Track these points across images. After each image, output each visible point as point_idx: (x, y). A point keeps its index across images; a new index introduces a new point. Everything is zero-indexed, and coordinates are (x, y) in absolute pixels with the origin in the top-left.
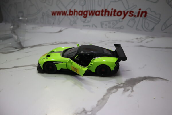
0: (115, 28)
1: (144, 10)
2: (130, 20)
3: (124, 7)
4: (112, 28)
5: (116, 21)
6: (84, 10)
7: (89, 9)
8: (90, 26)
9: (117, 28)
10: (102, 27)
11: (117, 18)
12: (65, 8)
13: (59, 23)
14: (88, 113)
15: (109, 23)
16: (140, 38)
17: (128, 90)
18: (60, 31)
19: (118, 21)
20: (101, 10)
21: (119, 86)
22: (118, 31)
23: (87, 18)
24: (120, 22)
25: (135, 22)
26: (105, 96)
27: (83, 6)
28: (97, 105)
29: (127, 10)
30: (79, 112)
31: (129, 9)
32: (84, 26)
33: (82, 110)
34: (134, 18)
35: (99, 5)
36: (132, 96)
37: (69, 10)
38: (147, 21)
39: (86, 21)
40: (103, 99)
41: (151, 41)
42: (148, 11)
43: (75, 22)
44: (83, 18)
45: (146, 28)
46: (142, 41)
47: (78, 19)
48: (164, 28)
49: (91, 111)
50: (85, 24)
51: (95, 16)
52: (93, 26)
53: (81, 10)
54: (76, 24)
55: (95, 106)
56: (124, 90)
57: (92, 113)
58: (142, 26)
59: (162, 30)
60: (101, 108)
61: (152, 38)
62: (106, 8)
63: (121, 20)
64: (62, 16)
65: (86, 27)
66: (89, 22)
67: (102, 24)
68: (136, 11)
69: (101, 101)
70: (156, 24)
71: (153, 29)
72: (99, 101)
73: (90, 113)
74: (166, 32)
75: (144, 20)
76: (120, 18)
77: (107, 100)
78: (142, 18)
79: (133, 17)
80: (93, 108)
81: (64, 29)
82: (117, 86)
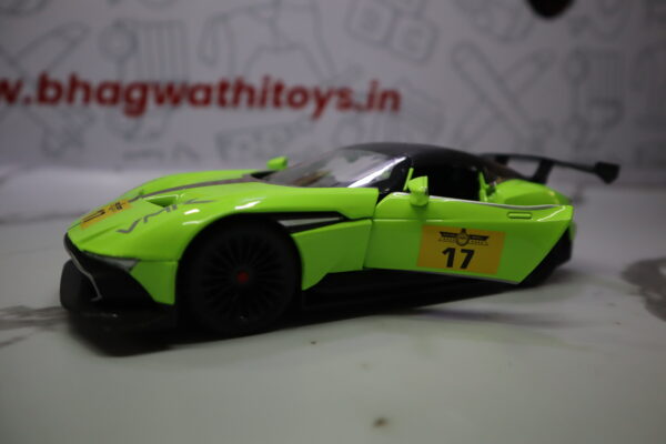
5: (287, 130)
7: (157, 77)
8: (161, 156)
10: (223, 156)
12: (12, 63)
15: (258, 139)
19: (294, 129)
20: (215, 81)
23: (146, 118)
24: (301, 130)
25: (361, 132)
27: (121, 60)
31: (334, 78)
35: (203, 58)
37: (34, 75)
39: (142, 132)
47: (91, 121)
52: (176, 157)
62: (238, 73)
63: (305, 124)
65: (141, 159)
66: (154, 136)
67: (221, 143)
76: (304, 116)
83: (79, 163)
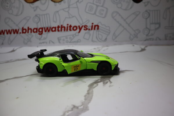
0: (73, 42)
1: (96, 24)
2: (85, 33)
3: (79, 22)
4: (70, 42)
5: (73, 35)
6: (39, 27)
7: (45, 26)
8: (46, 43)
9: (75, 42)
10: (60, 42)
11: (73, 32)
12: (17, 25)
13: (10, 43)
14: (80, 108)
15: (67, 38)
16: (98, 48)
17: (107, 83)
18: (13, 51)
19: (75, 35)
20: (57, 26)
21: (97, 81)
22: (76, 45)
23: (43, 35)
24: (76, 35)
25: (90, 35)
26: (88, 91)
27: (37, 23)
28: (85, 99)
29: (81, 24)
30: (70, 109)
31: (83, 23)
32: (40, 43)
33: (72, 107)
34: (89, 31)
35: (54, 21)
36: (113, 86)
37: (21, 28)
38: (100, 33)
39: (42, 38)
40: (88, 93)
41: (107, 49)
42: (100, 25)
43: (29, 40)
44: (39, 36)
45: (101, 39)
46: (99, 50)
47: (32, 36)
48: (114, 38)
49: (82, 106)
50: (42, 41)
51: (51, 32)
52: (50, 43)
53: (36, 27)
54: (31, 42)
55: (84, 100)
56: (103, 84)
57: (84, 107)
58: (97, 38)
59: (113, 40)
60: (90, 101)
61: (107, 46)
62: (62, 24)
63: (77, 34)
64: (13, 35)
65: (43, 44)
66: (45, 39)
67: (59, 39)
68: (89, 25)
69: (88, 95)
70: (108, 35)
71: (106, 39)
72: (85, 96)
73: (82, 107)
74: (116, 41)
75: (97, 32)
76: (77, 32)
77: (93, 93)
78: (95, 31)
79: (87, 31)
80: (82, 103)
81: (17, 49)
82: (95, 82)
83: (31, 46)
